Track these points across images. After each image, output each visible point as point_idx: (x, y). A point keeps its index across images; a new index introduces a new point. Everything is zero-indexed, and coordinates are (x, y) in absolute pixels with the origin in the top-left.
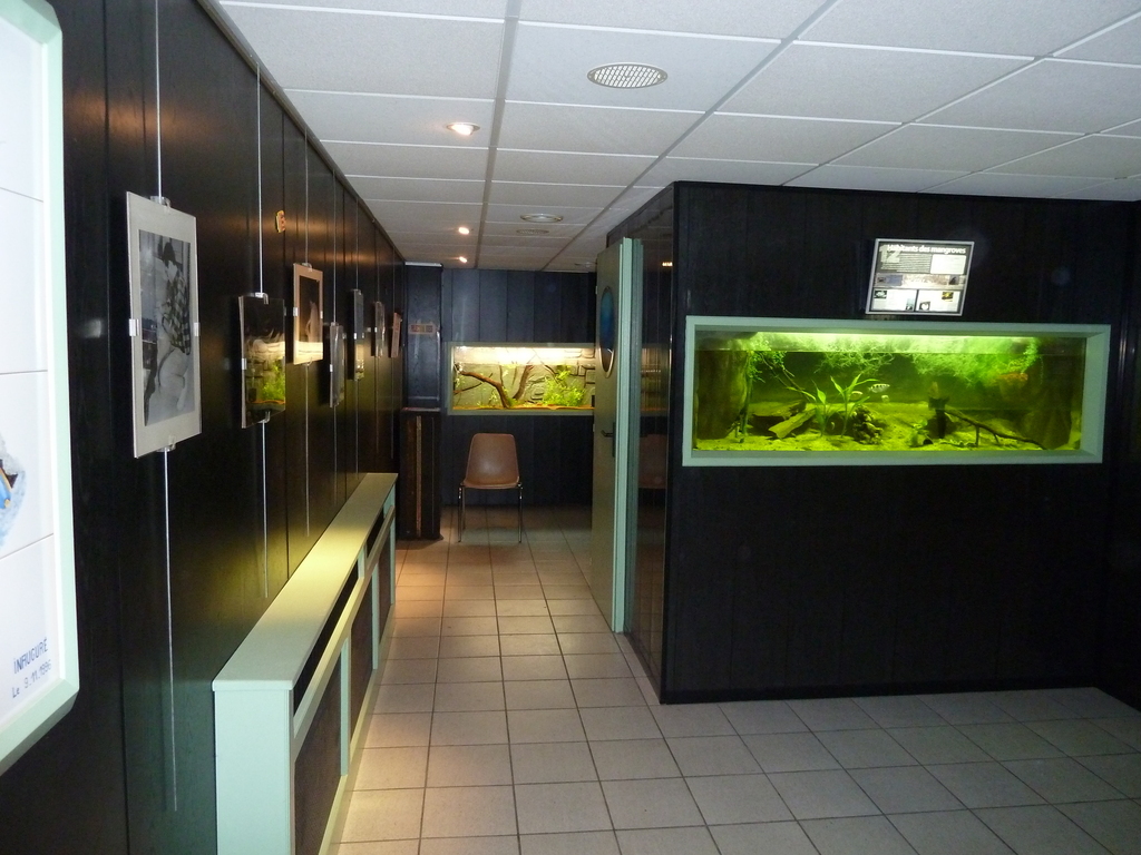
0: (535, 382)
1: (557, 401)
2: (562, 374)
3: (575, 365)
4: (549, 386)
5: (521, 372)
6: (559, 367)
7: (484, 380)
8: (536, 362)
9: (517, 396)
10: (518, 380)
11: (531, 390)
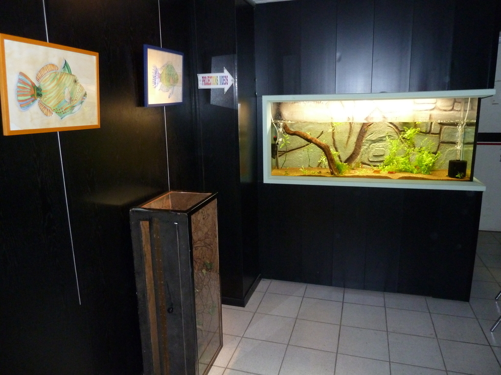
0: (374, 142)
1: (401, 167)
2: (410, 132)
3: (427, 120)
4: (392, 147)
5: (357, 129)
6: (406, 124)
7: (310, 141)
8: (376, 118)
9: (349, 160)
10: (354, 139)
11: (369, 151)
